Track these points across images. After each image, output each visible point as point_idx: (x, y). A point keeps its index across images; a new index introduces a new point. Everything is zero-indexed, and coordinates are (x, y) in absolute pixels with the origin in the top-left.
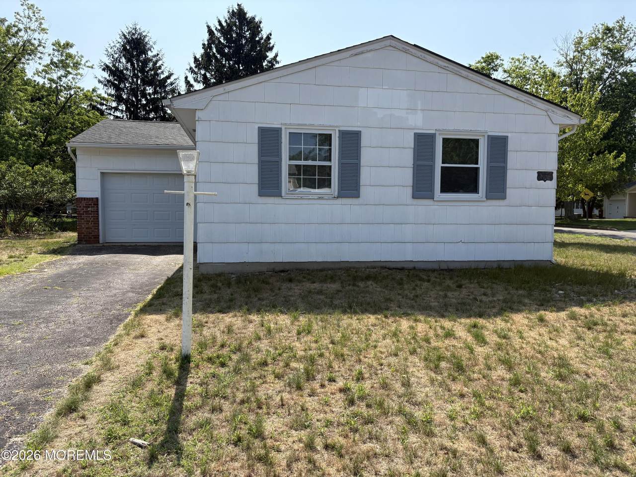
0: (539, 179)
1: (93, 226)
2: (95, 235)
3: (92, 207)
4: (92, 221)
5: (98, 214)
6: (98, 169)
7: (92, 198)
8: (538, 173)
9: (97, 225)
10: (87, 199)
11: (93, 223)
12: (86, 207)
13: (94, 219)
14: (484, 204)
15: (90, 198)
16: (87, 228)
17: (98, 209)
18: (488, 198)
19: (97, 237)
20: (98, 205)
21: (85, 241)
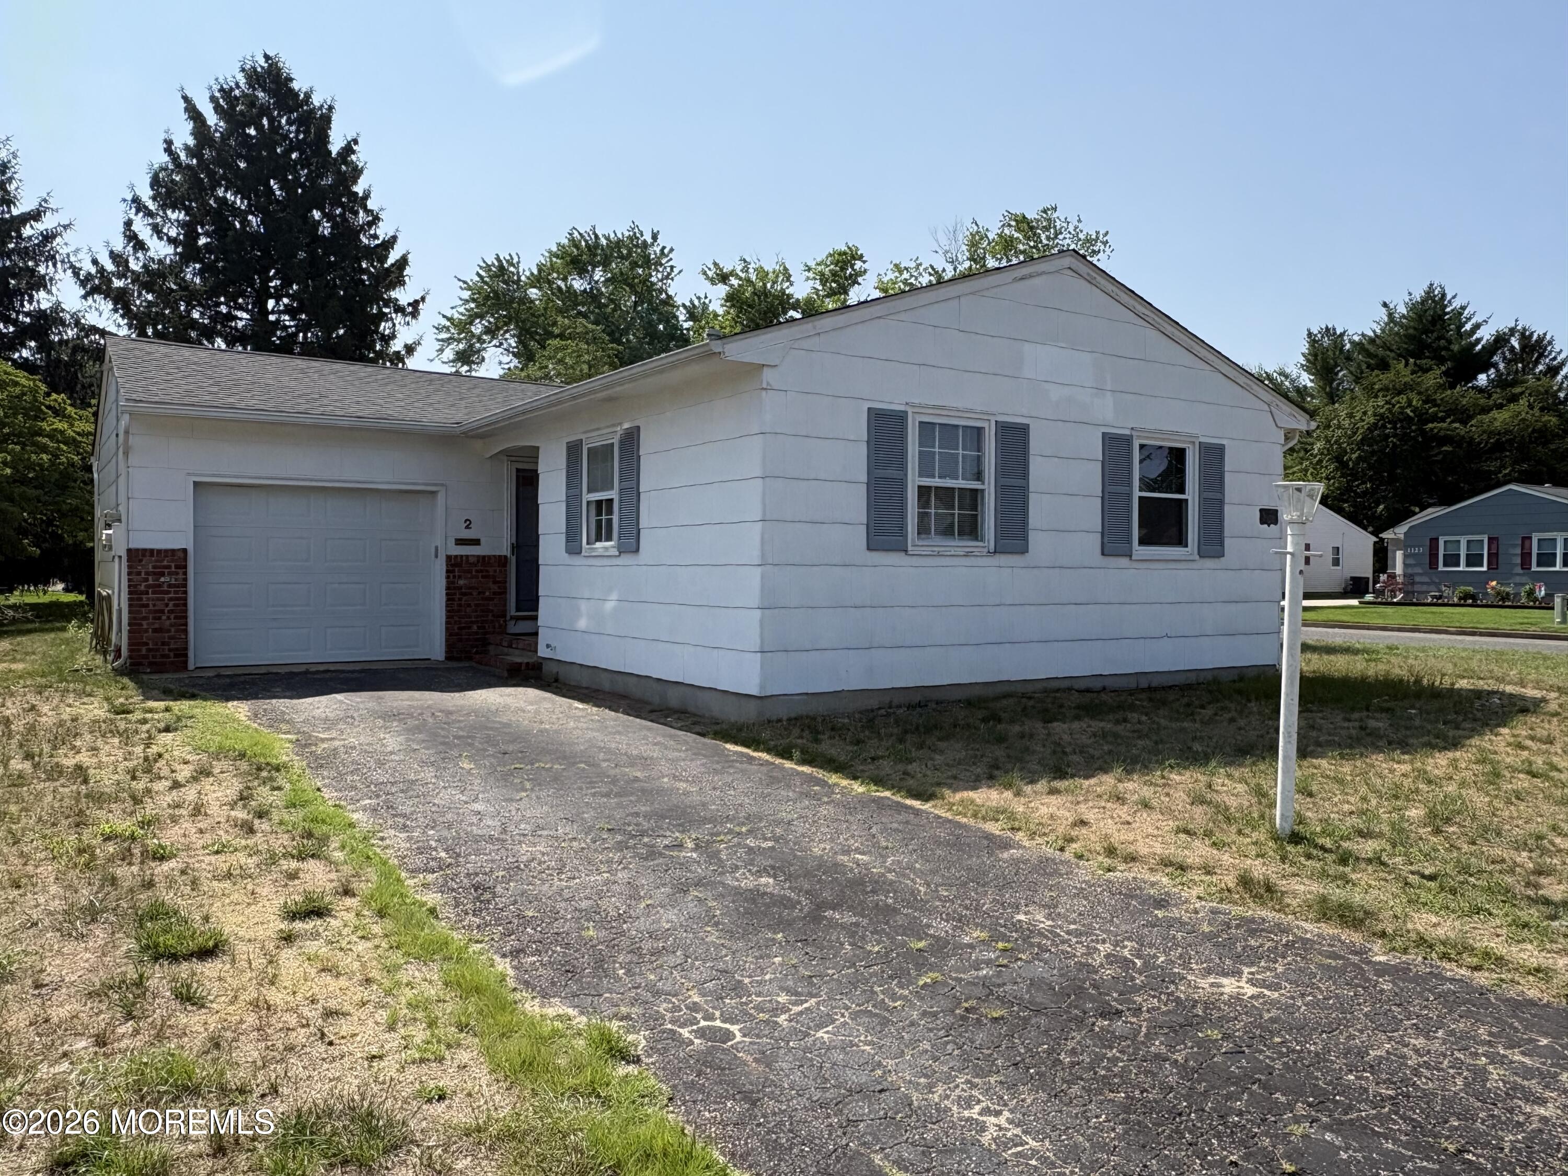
0: (1262, 522)
1: (171, 625)
2: (177, 649)
3: (169, 574)
4: (171, 612)
5: (186, 592)
6: (189, 474)
7: (173, 551)
8: (1261, 510)
9: (182, 621)
10: (159, 551)
11: (172, 616)
12: (154, 573)
13: (175, 605)
14: (1194, 565)
15: (166, 551)
16: (155, 631)
17: (186, 580)
18: (1202, 555)
19: (182, 654)
20: (185, 567)
21: (151, 664)
